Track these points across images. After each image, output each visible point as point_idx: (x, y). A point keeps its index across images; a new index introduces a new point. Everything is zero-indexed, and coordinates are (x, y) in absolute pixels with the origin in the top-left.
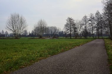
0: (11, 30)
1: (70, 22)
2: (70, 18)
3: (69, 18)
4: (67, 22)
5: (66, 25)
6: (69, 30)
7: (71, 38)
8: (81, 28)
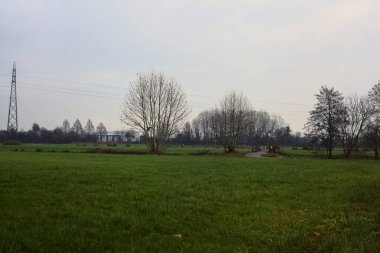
0: (139, 124)
1: (329, 104)
2: (329, 89)
3: (326, 91)
4: (317, 101)
5: (314, 112)
6: (323, 127)
7: (330, 157)
8: (367, 122)
